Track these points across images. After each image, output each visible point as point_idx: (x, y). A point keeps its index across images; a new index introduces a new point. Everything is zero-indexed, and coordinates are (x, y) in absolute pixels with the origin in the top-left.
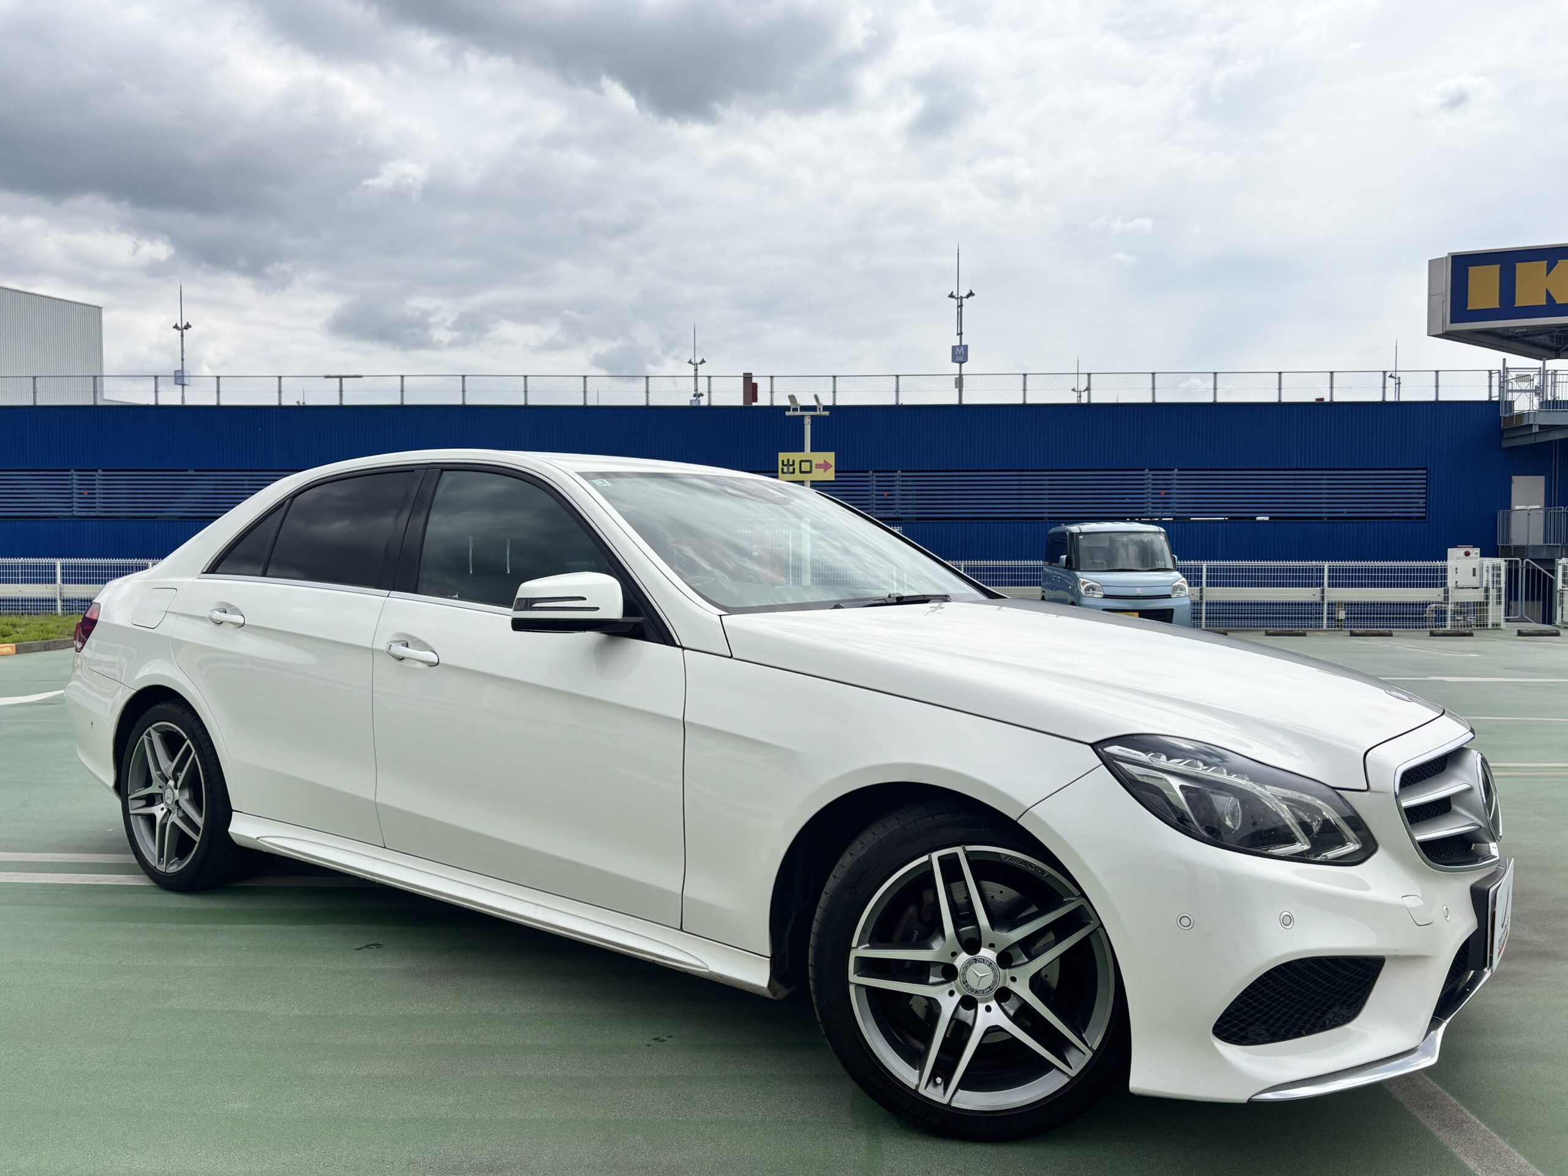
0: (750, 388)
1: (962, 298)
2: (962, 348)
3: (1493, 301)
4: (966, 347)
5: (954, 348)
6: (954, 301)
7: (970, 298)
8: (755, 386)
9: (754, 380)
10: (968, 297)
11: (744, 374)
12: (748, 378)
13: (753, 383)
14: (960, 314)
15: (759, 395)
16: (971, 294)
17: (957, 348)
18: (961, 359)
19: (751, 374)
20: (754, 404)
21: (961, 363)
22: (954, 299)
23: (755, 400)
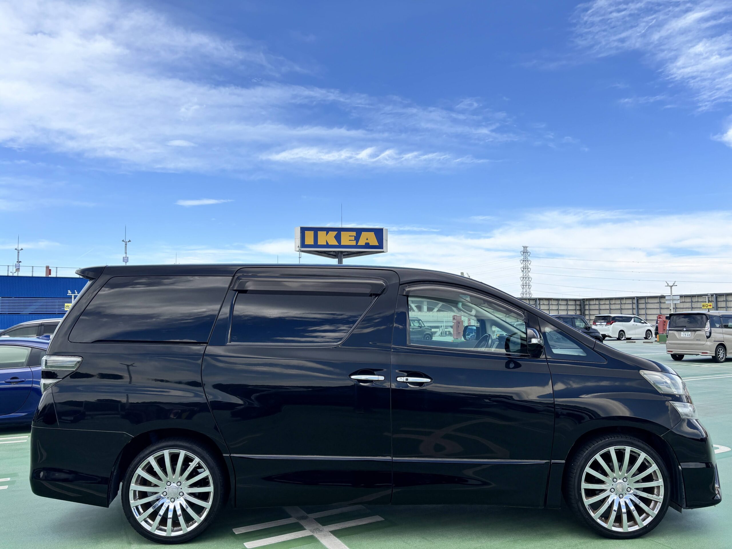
0: (49, 271)
1: (126, 242)
2: (126, 258)
3: (312, 243)
4: (128, 258)
5: (124, 258)
6: (124, 243)
7: (129, 242)
8: (50, 270)
9: (50, 268)
10: (128, 242)
11: (46, 266)
12: (47, 267)
13: (49, 269)
14: (126, 247)
15: (52, 273)
16: (130, 241)
17: (125, 258)
18: (126, 261)
19: (49, 266)
20: (50, 276)
21: (126, 262)
22: (124, 242)
23: (50, 274)
